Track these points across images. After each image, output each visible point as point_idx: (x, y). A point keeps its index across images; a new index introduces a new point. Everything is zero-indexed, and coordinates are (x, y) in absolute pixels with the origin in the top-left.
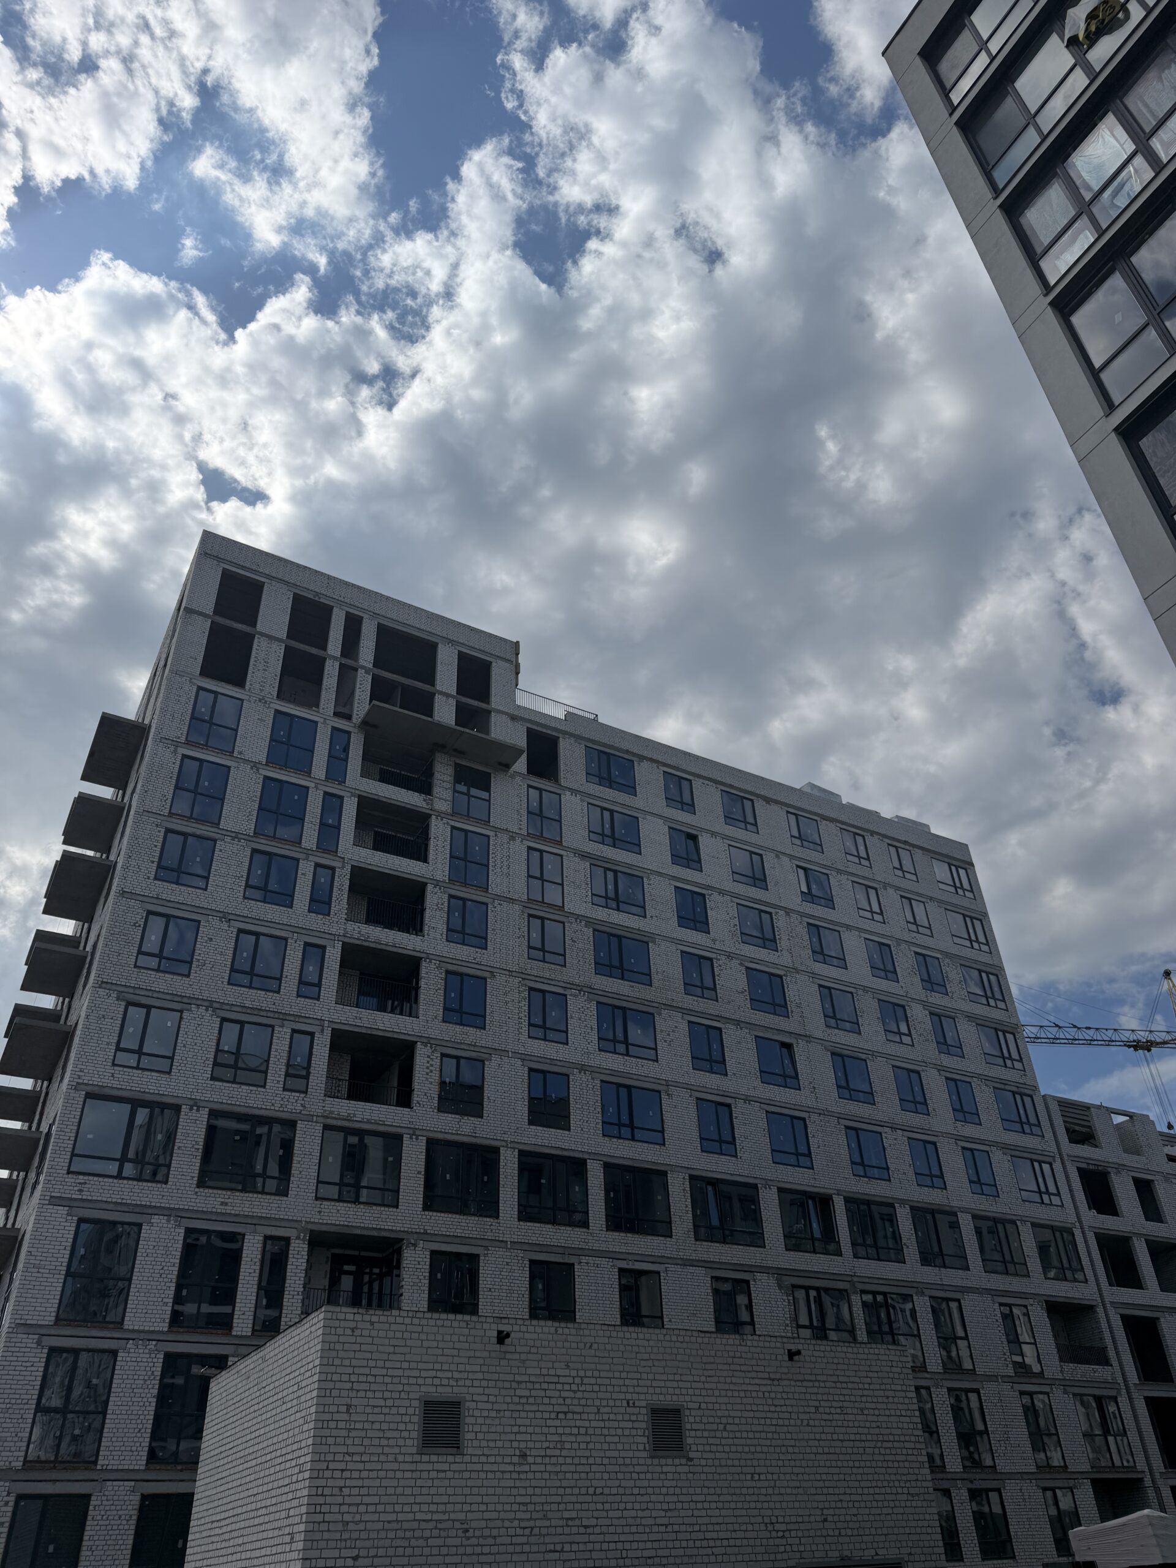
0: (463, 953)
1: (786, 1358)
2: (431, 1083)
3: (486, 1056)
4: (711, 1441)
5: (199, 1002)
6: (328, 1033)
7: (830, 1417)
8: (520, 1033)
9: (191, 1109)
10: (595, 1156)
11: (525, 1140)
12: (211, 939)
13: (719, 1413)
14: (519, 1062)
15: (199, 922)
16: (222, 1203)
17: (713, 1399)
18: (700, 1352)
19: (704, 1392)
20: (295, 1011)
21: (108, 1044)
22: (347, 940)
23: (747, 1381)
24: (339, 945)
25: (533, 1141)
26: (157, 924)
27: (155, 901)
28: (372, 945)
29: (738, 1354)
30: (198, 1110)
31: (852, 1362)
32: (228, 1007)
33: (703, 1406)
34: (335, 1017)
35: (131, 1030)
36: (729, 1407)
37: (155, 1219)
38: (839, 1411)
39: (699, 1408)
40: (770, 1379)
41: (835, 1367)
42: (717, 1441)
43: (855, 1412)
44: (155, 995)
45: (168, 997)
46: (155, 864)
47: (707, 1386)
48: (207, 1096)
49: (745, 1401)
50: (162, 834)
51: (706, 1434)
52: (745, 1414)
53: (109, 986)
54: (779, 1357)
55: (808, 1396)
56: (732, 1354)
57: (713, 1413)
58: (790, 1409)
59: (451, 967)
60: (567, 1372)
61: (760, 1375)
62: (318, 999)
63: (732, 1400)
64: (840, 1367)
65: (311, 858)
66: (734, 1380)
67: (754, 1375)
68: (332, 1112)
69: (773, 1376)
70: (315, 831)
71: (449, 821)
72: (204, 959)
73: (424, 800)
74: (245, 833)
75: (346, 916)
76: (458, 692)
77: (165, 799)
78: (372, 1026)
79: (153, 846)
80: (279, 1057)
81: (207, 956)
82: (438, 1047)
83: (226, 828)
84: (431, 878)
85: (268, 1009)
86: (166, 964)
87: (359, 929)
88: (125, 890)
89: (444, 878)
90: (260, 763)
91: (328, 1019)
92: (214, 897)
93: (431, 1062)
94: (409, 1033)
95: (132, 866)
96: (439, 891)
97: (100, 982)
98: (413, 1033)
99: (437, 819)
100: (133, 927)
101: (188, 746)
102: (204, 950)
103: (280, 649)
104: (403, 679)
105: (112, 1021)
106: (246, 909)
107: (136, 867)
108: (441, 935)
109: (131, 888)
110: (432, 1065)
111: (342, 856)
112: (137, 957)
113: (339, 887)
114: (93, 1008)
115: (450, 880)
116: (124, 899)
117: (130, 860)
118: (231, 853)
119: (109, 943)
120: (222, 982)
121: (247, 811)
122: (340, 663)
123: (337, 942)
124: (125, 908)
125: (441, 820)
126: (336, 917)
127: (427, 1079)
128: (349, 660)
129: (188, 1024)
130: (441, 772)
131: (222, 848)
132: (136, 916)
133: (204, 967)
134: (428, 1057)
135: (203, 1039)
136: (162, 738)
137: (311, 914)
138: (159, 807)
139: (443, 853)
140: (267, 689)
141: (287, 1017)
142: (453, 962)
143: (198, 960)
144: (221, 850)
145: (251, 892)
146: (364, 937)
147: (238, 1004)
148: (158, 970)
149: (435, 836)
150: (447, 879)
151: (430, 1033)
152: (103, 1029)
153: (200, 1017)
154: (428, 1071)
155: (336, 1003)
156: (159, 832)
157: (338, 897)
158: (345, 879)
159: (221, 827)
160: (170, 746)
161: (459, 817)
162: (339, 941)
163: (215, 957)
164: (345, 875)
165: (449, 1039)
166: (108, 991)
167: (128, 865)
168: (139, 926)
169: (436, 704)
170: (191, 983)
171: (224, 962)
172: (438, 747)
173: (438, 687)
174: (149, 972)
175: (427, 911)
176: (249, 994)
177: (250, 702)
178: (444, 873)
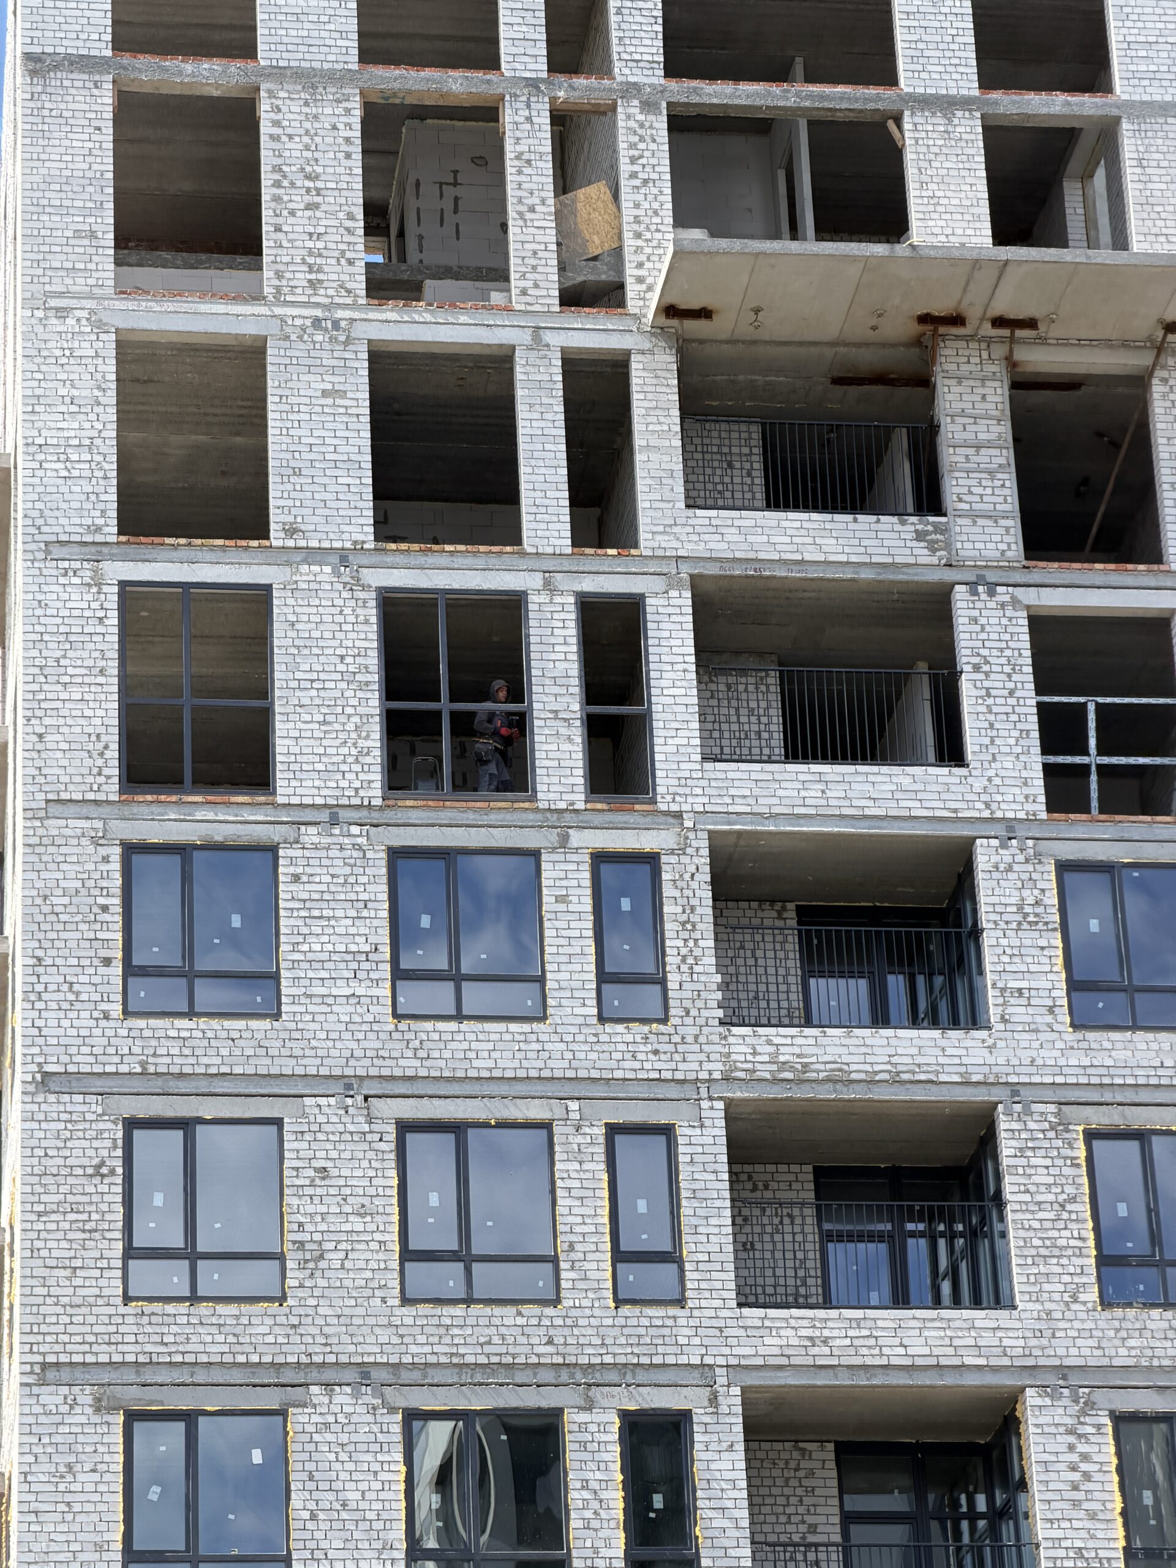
0: (1134, 1058)
2: (1091, 1515)
5: (329, 1375)
6: (732, 1401)
12: (323, 1173)
15: (278, 1122)
20: (619, 1351)
21: (99, 1548)
22: (739, 1094)
24: (716, 1115)
26: (160, 1152)
27: (138, 1085)
28: (826, 1093)
32: (415, 1376)
34: (745, 1351)
35: (154, 1493)
44: (201, 1377)
45: (237, 1377)
46: (117, 969)
50: (116, 865)
53: (65, 1375)
59: (1100, 1118)
62: (681, 1302)
65: (577, 838)
70: (569, 739)
71: (1019, 592)
72: (317, 1237)
73: (920, 536)
74: (356, 801)
75: (720, 1013)
76: (987, 81)
77: (100, 746)
78: (869, 1361)
79: (95, 910)
80: (595, 1505)
81: (323, 1227)
82: (1098, 1396)
83: (295, 800)
84: (986, 814)
85: (534, 1360)
86: (211, 1276)
87: (771, 1049)
88: (48, 1068)
89: (1029, 807)
90: (358, 548)
91: (721, 1361)
92: (307, 1035)
93: (1082, 1448)
94: (994, 1362)
95: (51, 987)
96: (1020, 858)
97: (37, 1369)
98: (1006, 1362)
99: (974, 593)
100: (97, 1180)
101: (131, 550)
102: (310, 1209)
103: (348, 111)
104: (775, 89)
105: (96, 1477)
106: (410, 1054)
107: (65, 987)
108: (1051, 1010)
109: (65, 1059)
110: (1085, 1457)
111: (674, 808)
112: (125, 1269)
113: (684, 917)
114: (38, 1449)
115: (1051, 808)
116: (52, 1098)
117: (41, 970)
118: (328, 879)
119: (39, 1244)
120: (384, 1300)
121: (350, 726)
122: (553, 100)
123: (705, 1104)
124: (62, 1126)
125: (992, 593)
126: (689, 1021)
127: (1076, 1504)
128: (580, 81)
129: (311, 1447)
130: (963, 413)
131: (300, 870)
132: (96, 1144)
133: (323, 1264)
134: (1071, 1432)
135: (363, 1486)
136: (47, 543)
137: (609, 1028)
138: (91, 779)
139: (1014, 718)
140: (332, 272)
141: (598, 1377)
142: (1108, 1097)
143: (301, 1245)
144: (296, 878)
145: (414, 995)
146: (792, 1069)
147: (444, 1360)
148: (194, 1298)
149: (976, 660)
150: (1040, 807)
151: (1061, 1352)
152: (77, 1507)
153: (341, 1419)
154: (1076, 1476)
155: (740, 1305)
156: (106, 859)
157: (684, 951)
158: (694, 885)
159: (280, 800)
160: (76, 565)
161: (1051, 570)
162: (711, 1099)
163: (347, 1227)
164: (693, 869)
165: (1131, 1362)
166: (65, 1390)
167: (39, 988)
168: (112, 1172)
169: (909, 156)
170: (295, 1321)
171: (378, 1236)
172: (942, 330)
173: (908, 80)
174: (170, 1308)
175: (988, 940)
176: (471, 1321)
177: (287, 338)
178: (1027, 791)
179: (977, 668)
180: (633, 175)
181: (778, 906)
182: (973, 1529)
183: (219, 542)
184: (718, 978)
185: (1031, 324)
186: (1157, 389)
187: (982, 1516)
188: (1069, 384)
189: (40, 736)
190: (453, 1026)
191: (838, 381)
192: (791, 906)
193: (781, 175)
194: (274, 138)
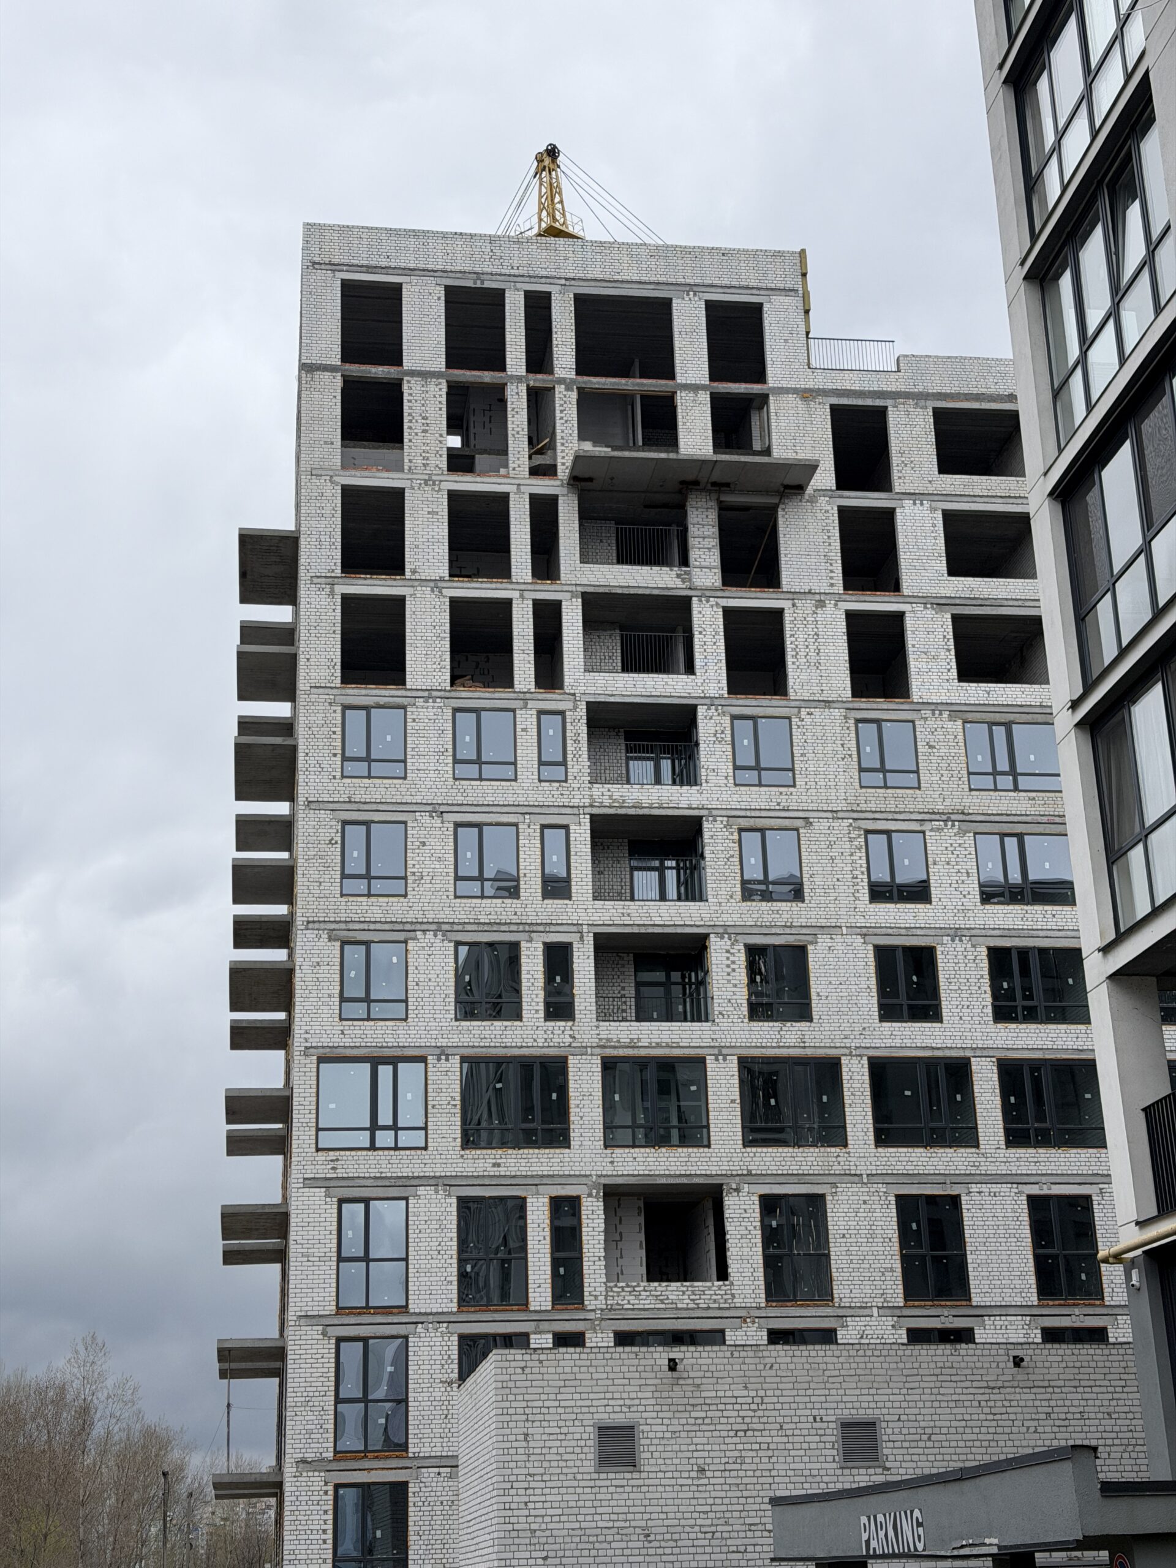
0: (759, 798)
1: (1011, 1364)
2: (735, 986)
3: (809, 938)
4: (911, 1451)
5: (424, 927)
6: (589, 940)
7: (1066, 1423)
8: (857, 899)
9: (439, 1060)
10: (983, 1052)
11: (877, 1043)
12: (424, 843)
13: (922, 1424)
14: (860, 939)
15: (405, 823)
16: (495, 1165)
17: (916, 1411)
18: (901, 1365)
19: (904, 1404)
20: (543, 918)
21: (330, 996)
22: (596, 812)
23: (959, 1391)
24: (586, 821)
25: (888, 1042)
26: (357, 834)
27: (347, 806)
28: (632, 812)
29: (948, 1364)
30: (447, 1060)
31: (1100, 1364)
32: (460, 927)
33: (903, 1418)
34: (596, 919)
35: (353, 974)
36: (936, 1417)
37: (422, 1191)
38: (1078, 1416)
39: (899, 1420)
40: (988, 1387)
41: (1076, 1371)
42: (921, 1451)
43: (1100, 1416)
44: (372, 927)
45: (387, 927)
46: (339, 758)
47: (908, 1398)
48: (455, 1040)
49: (955, 1411)
50: (339, 715)
51: (906, 1444)
52: (954, 1424)
53: (316, 926)
54: (1002, 1365)
55: (1037, 1403)
56: (940, 1365)
57: (916, 1424)
58: (1012, 1417)
59: (744, 823)
60: (745, 1393)
61: (975, 1384)
62: (570, 898)
63: (939, 1411)
64: (1082, 1370)
65: (530, 704)
66: (942, 1391)
67: (968, 1384)
68: (608, 1040)
69: (991, 1384)
70: (529, 663)
71: (719, 601)
72: (420, 870)
73: (678, 576)
74: (440, 688)
75: (589, 778)
76: (712, 378)
77: (333, 664)
78: (646, 923)
79: (331, 733)
80: (532, 980)
81: (423, 866)
82: (739, 937)
83: (414, 687)
84: (702, 695)
85: (508, 921)
86: (377, 886)
87: (610, 793)
88: (310, 799)
89: (720, 692)
90: (442, 580)
91: (586, 922)
92: (418, 786)
93: (732, 958)
94: (697, 923)
95: (312, 766)
96: (716, 714)
97: (305, 923)
98: (702, 923)
99: (701, 601)
100: (330, 846)
101: (347, 581)
102: (418, 859)
103: (440, 389)
104: (623, 381)
105: (329, 967)
106: (459, 794)
107: (317, 766)
108: (726, 778)
109: (317, 795)
110: (733, 962)
111: (572, 691)
112: (341, 883)
113: (575, 738)
114: (305, 956)
115: (729, 692)
116: (312, 812)
117: (307, 758)
118: (427, 721)
119: (306, 872)
120: (448, 896)
121: (437, 656)
122: (528, 386)
123: (582, 816)
124: (315, 823)
125: (708, 601)
126: (576, 781)
127: (729, 981)
128: (540, 376)
129: (417, 956)
130: (698, 524)
131: (415, 717)
132: (330, 831)
133: (423, 881)
134: (728, 951)
135: (438, 972)
136: (312, 577)
137: (543, 784)
138: (328, 678)
139: (715, 654)
140: (433, 461)
141: (535, 928)
142: (748, 814)
143: (414, 873)
144: (414, 720)
145: (463, 770)
146: (619, 802)
147: (472, 921)
148: (369, 895)
149: (700, 629)
150: (725, 692)
151: (725, 919)
152: (321, 980)
153: (429, 945)
154: (729, 970)
155: (594, 900)
156: (335, 711)
157: (575, 752)
158: (579, 724)
159: (408, 687)
160: (324, 586)
161: (733, 591)
162: (584, 814)
163: (433, 866)
164: (579, 717)
165: (753, 923)
166: (316, 932)
167: (307, 766)
168: (336, 843)
169: (679, 410)
170: (411, 904)
171: (445, 870)
172: (690, 487)
173: (680, 379)
174: (360, 899)
175: (702, 747)
176: (483, 905)
177: (413, 489)
178: (719, 685)
179: (700, 633)
180: (561, 418)
181: (617, 730)
182: (690, 988)
183: (384, 577)
184: (589, 764)
185: (728, 485)
186: (780, 513)
187: (693, 983)
188: (745, 508)
189: (308, 659)
190: (478, 783)
191: (646, 506)
192: (622, 730)
193: (630, 407)
194: (410, 401)
